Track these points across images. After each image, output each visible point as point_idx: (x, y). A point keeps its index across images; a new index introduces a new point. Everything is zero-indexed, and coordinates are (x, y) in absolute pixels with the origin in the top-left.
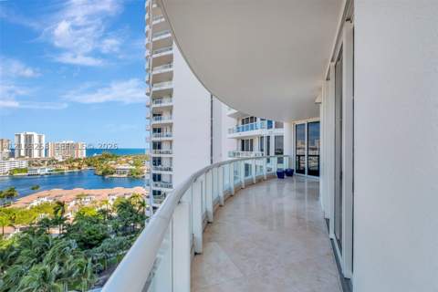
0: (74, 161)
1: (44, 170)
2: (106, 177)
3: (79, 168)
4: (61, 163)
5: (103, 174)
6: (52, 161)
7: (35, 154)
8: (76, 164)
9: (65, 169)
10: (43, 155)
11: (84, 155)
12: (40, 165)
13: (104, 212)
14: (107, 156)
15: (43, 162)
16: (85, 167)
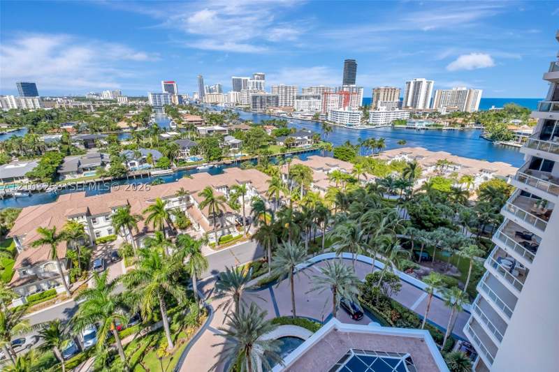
0: (460, 115)
1: (422, 124)
2: (496, 143)
3: (463, 126)
4: (443, 117)
5: (493, 138)
6: (434, 114)
7: (420, 106)
8: (460, 120)
9: (445, 125)
10: (428, 107)
11: (477, 108)
12: (420, 118)
13: (458, 192)
14: (511, 111)
15: (425, 114)
16: (471, 125)
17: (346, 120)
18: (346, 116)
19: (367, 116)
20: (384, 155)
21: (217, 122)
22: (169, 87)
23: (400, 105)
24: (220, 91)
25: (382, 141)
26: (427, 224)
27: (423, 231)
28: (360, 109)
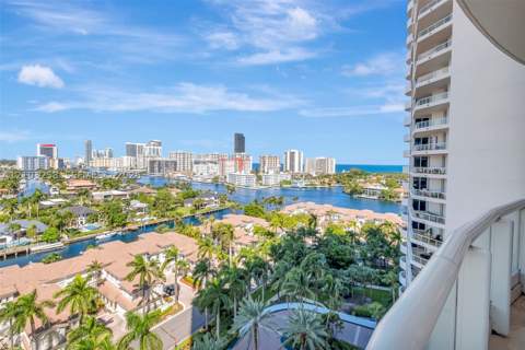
1: (302, 184)
2: (355, 196)
3: (329, 184)
4: (315, 178)
5: (352, 193)
6: (308, 176)
7: (296, 170)
8: (327, 180)
9: (317, 183)
11: (334, 172)
13: (352, 234)
14: (356, 173)
16: (334, 184)
17: (243, 182)
18: (243, 178)
19: (259, 178)
20: (285, 211)
21: (112, 187)
22: (47, 150)
23: (282, 169)
24: (111, 156)
25: (281, 198)
26: (342, 264)
27: (341, 270)
28: (252, 172)
